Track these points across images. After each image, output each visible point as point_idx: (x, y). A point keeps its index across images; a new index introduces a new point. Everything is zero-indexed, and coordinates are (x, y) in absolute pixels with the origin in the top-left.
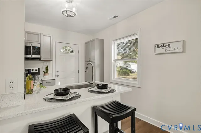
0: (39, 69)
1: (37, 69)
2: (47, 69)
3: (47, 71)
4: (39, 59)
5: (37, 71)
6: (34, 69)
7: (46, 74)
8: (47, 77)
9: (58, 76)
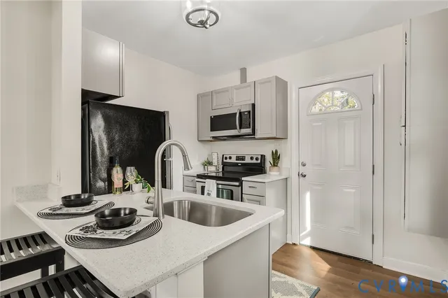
5: (259, 161)
6: (255, 157)
7: (272, 168)
9: (304, 176)
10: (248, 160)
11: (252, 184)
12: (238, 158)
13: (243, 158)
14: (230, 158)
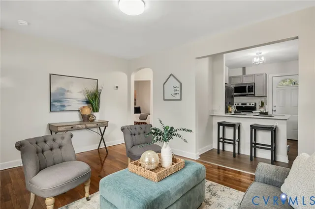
0: (255, 104)
2: (263, 104)
3: (262, 106)
4: (253, 95)
6: (252, 104)
7: (261, 108)
9: (275, 111)
10: (248, 105)
12: (242, 104)
13: (246, 104)
14: (238, 104)
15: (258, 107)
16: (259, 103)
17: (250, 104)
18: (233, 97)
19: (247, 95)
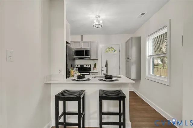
0: (90, 65)
1: (89, 65)
2: (95, 65)
3: (95, 67)
4: (89, 58)
5: (89, 67)
6: (88, 65)
7: (94, 68)
8: (95, 71)
9: (103, 70)
10: (85, 66)
11: (93, 73)
12: (81, 66)
13: (83, 66)
14: (78, 66)
15: (92, 68)
16: (93, 64)
17: (87, 66)
18: (74, 59)
19: (85, 58)
